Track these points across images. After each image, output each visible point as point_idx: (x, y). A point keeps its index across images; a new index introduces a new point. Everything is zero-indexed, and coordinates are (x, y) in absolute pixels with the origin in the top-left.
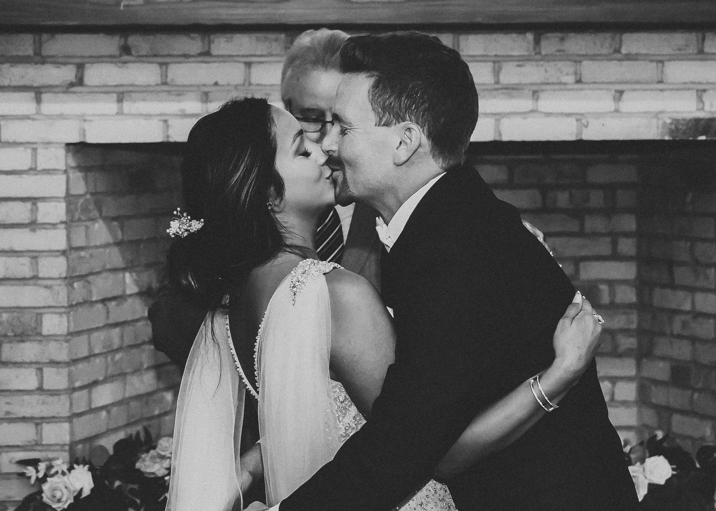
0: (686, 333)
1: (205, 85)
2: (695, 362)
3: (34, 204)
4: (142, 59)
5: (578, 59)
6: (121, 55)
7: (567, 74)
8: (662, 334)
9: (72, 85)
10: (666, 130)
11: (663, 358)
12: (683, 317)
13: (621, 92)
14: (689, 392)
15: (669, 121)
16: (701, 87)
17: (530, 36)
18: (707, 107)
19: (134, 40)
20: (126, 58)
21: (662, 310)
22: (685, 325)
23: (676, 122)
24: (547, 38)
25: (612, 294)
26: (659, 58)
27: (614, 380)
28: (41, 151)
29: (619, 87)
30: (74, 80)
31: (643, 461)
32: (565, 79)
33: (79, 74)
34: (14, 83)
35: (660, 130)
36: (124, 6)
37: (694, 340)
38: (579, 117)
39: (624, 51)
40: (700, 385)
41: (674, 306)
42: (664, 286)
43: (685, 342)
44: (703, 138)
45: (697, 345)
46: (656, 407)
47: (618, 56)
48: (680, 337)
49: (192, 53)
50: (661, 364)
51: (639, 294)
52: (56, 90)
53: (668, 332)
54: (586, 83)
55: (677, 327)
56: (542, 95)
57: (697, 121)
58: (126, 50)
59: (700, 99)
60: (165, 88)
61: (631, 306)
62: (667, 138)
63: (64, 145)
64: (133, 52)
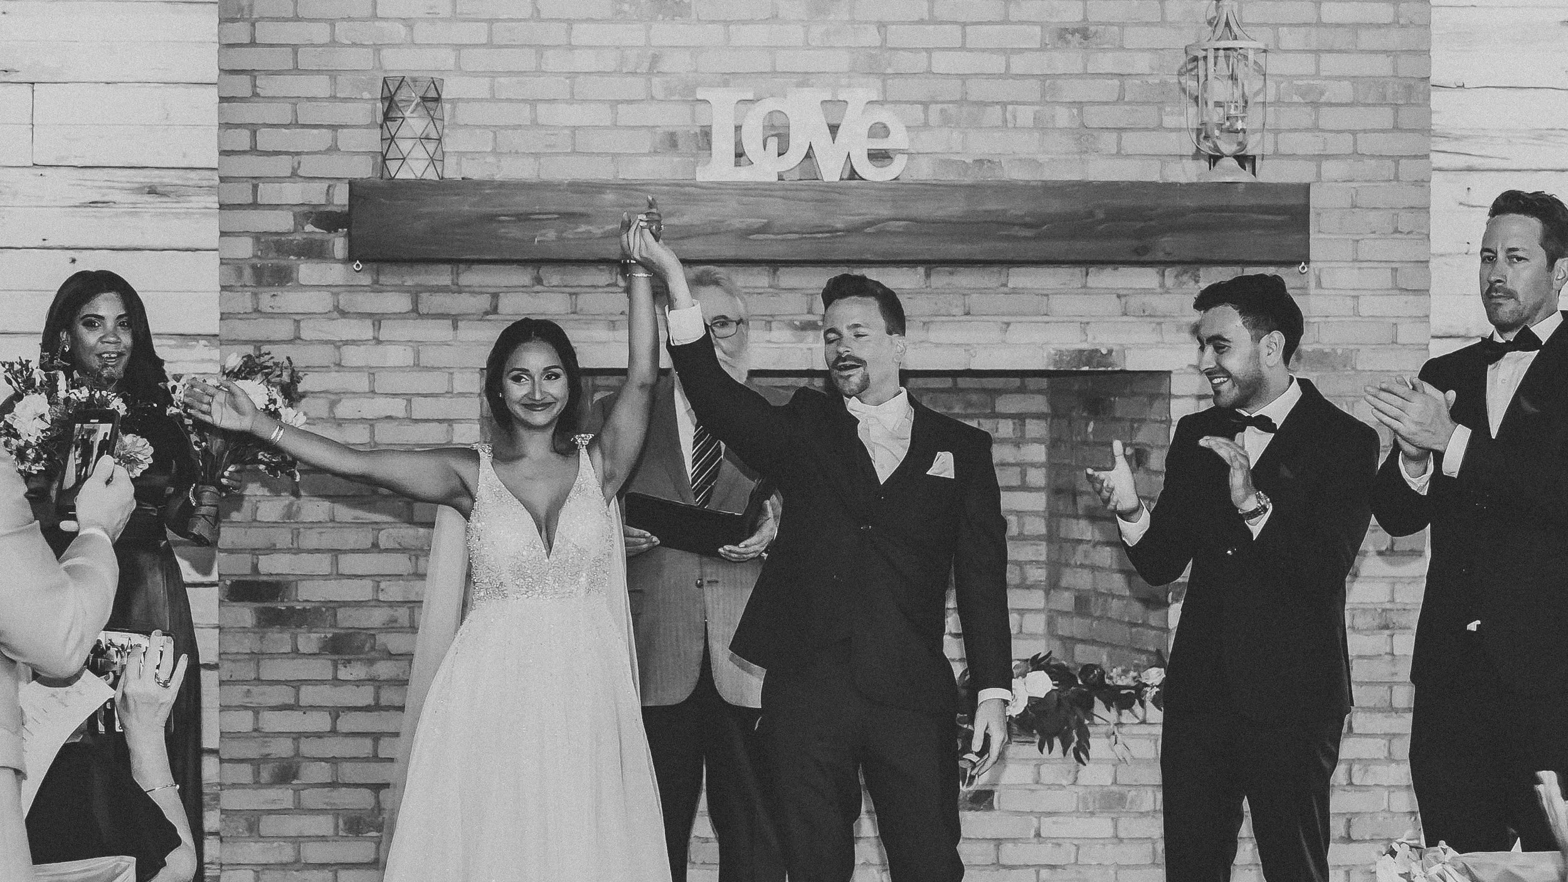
0: (1087, 562)
1: (611, 314)
2: (1095, 590)
3: (450, 425)
4: (553, 289)
5: (966, 292)
6: (533, 286)
7: (957, 306)
8: (1067, 565)
9: (487, 313)
10: (1051, 361)
11: (1067, 589)
12: (1085, 546)
13: (1008, 324)
14: (1089, 621)
15: (1053, 352)
16: (1085, 320)
17: (921, 270)
18: (1090, 338)
19: (544, 271)
20: (538, 288)
21: (1067, 540)
22: (1086, 555)
23: (1060, 353)
24: (938, 273)
25: (1021, 525)
26: (1045, 292)
27: (1022, 612)
28: (457, 376)
29: (1006, 319)
30: (489, 309)
31: (1024, 675)
32: (954, 311)
33: (494, 304)
34: (433, 311)
35: (1046, 360)
36: (538, 241)
37: (1094, 568)
38: (967, 347)
39: (1010, 285)
40: (1098, 614)
41: (1077, 536)
42: (1068, 516)
43: (1086, 571)
44: (1086, 368)
45: (1096, 573)
46: (1062, 638)
47: (1005, 289)
48: (1082, 566)
49: (600, 284)
50: (1066, 594)
51: (1049, 526)
52: (471, 317)
53: (1073, 562)
54: (973, 315)
55: (1079, 558)
56: (932, 326)
57: (1081, 351)
58: (539, 281)
59: (1084, 332)
60: (576, 317)
61: (1039, 538)
62: (1051, 368)
63: (478, 370)
64: (544, 282)
